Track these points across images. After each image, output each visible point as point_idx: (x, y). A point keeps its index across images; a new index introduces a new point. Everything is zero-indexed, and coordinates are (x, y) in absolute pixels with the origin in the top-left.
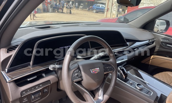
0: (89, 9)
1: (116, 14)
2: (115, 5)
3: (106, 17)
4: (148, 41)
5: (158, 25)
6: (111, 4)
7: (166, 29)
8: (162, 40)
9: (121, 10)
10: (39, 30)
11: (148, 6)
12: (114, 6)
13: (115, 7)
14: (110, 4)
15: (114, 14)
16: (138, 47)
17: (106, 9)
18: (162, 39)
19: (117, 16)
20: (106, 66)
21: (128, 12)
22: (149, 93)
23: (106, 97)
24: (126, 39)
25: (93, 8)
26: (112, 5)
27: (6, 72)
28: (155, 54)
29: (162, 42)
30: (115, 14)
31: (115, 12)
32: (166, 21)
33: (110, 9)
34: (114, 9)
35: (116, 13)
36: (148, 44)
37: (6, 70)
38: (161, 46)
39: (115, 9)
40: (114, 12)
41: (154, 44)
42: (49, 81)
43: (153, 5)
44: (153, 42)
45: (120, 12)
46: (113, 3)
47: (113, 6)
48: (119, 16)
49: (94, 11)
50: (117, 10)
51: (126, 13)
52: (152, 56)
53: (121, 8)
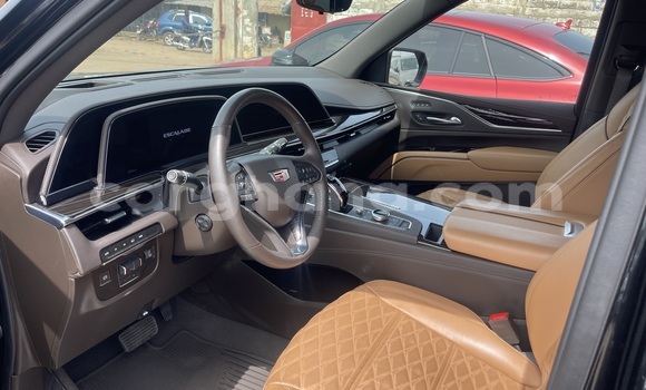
0: (145, 32)
1: (256, 48)
2: (245, 13)
3: (221, 59)
4: (378, 112)
5: (396, 70)
6: (232, 11)
7: (421, 76)
8: (413, 107)
9: (266, 30)
10: (76, 93)
11: (355, 15)
12: (244, 18)
13: (247, 21)
14: (229, 10)
15: (246, 48)
16: (357, 129)
17: (215, 27)
18: (413, 102)
19: (259, 54)
20: (301, 168)
21: (293, 36)
22: (404, 224)
23: (313, 241)
24: (326, 107)
25: (160, 27)
26: (236, 15)
27: (45, 203)
28: (400, 147)
29: (414, 112)
30: (249, 44)
31: (249, 40)
32: (416, 52)
33: (232, 27)
34: (244, 28)
35: (254, 42)
36: (380, 121)
37: (43, 199)
38: (413, 124)
39: (248, 29)
40: (247, 40)
41: (396, 118)
42: (157, 223)
43: (369, 11)
44: (392, 114)
45: (266, 38)
46: (240, 5)
47: (241, 16)
48: (264, 54)
49: (169, 40)
50: (255, 33)
51: (288, 41)
52: (395, 155)
53: (268, 25)
